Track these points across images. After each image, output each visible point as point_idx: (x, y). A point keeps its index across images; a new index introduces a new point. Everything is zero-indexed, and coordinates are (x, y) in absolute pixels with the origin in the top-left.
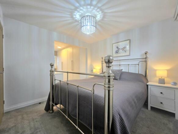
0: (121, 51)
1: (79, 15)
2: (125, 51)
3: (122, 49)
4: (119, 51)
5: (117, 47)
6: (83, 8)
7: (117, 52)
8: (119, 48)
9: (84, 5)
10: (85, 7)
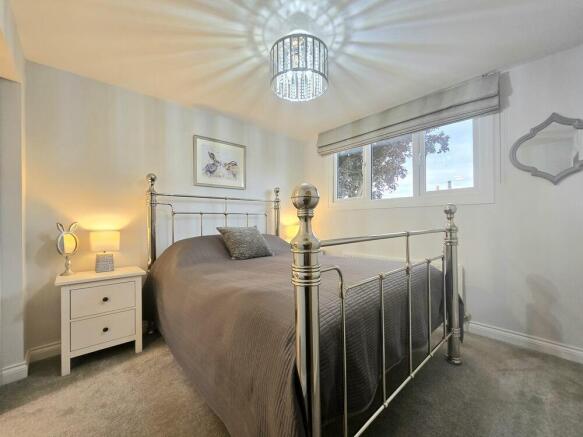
0: (221, 170)
1: (307, 11)
2: (234, 175)
3: (225, 165)
4: (218, 170)
5: (212, 156)
6: (339, 25)
7: (210, 170)
8: (217, 158)
9: (348, 28)
10: (340, 30)
